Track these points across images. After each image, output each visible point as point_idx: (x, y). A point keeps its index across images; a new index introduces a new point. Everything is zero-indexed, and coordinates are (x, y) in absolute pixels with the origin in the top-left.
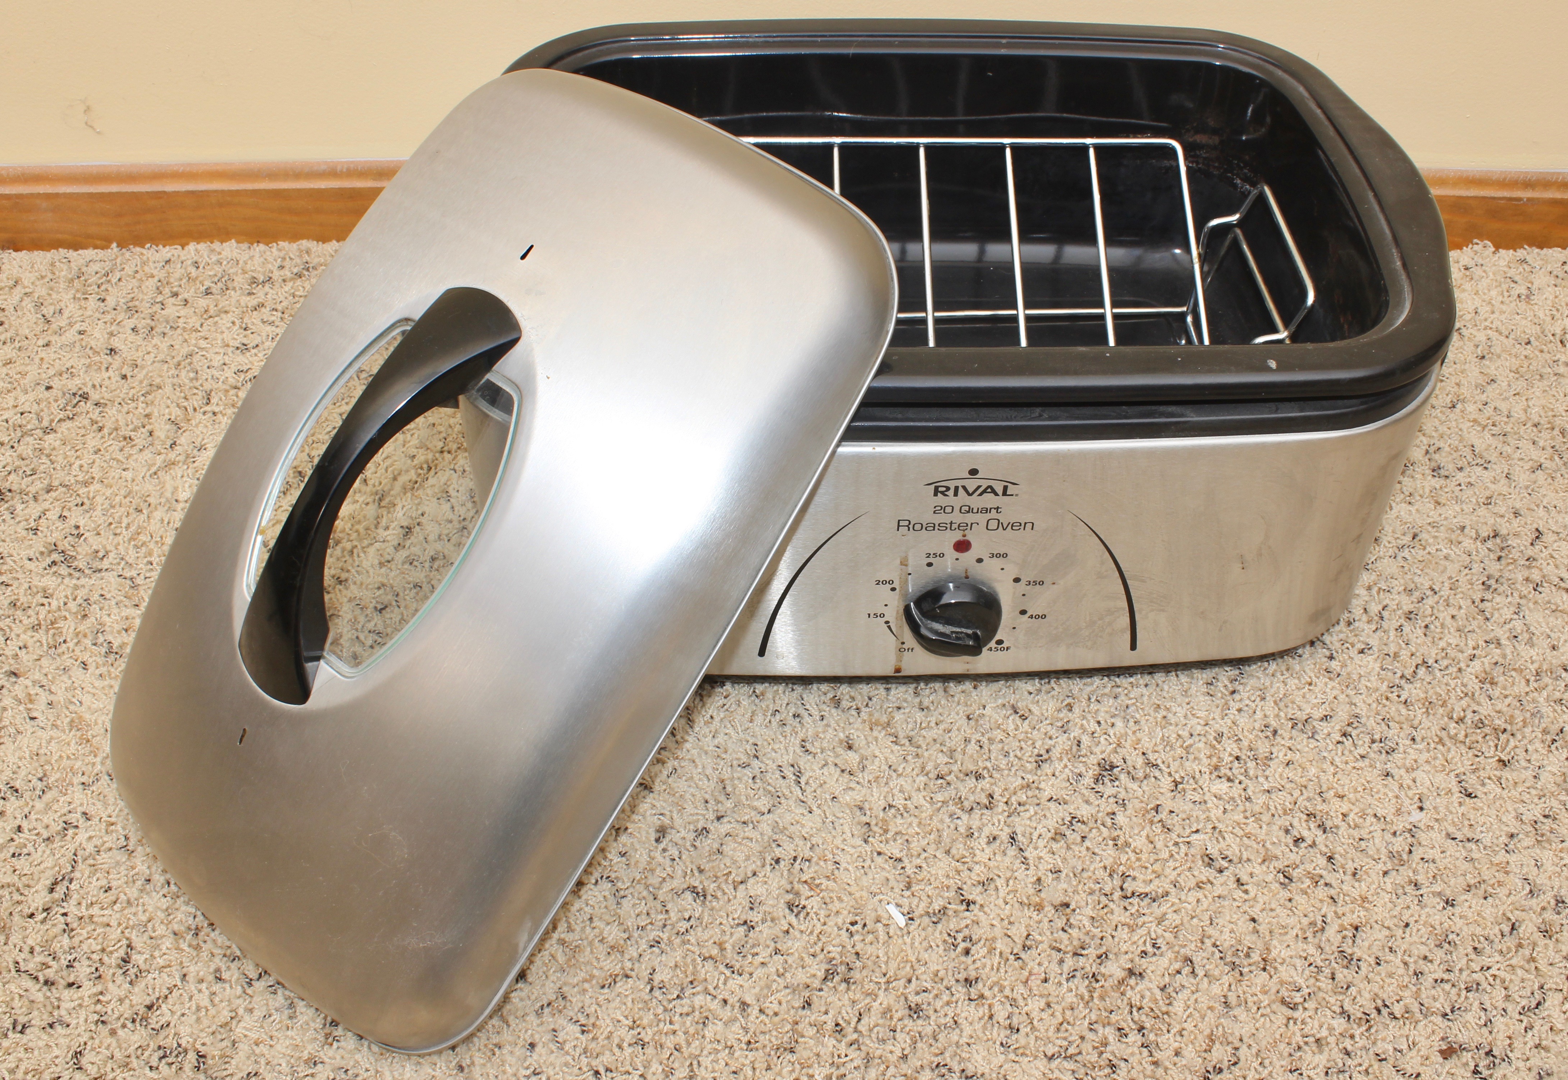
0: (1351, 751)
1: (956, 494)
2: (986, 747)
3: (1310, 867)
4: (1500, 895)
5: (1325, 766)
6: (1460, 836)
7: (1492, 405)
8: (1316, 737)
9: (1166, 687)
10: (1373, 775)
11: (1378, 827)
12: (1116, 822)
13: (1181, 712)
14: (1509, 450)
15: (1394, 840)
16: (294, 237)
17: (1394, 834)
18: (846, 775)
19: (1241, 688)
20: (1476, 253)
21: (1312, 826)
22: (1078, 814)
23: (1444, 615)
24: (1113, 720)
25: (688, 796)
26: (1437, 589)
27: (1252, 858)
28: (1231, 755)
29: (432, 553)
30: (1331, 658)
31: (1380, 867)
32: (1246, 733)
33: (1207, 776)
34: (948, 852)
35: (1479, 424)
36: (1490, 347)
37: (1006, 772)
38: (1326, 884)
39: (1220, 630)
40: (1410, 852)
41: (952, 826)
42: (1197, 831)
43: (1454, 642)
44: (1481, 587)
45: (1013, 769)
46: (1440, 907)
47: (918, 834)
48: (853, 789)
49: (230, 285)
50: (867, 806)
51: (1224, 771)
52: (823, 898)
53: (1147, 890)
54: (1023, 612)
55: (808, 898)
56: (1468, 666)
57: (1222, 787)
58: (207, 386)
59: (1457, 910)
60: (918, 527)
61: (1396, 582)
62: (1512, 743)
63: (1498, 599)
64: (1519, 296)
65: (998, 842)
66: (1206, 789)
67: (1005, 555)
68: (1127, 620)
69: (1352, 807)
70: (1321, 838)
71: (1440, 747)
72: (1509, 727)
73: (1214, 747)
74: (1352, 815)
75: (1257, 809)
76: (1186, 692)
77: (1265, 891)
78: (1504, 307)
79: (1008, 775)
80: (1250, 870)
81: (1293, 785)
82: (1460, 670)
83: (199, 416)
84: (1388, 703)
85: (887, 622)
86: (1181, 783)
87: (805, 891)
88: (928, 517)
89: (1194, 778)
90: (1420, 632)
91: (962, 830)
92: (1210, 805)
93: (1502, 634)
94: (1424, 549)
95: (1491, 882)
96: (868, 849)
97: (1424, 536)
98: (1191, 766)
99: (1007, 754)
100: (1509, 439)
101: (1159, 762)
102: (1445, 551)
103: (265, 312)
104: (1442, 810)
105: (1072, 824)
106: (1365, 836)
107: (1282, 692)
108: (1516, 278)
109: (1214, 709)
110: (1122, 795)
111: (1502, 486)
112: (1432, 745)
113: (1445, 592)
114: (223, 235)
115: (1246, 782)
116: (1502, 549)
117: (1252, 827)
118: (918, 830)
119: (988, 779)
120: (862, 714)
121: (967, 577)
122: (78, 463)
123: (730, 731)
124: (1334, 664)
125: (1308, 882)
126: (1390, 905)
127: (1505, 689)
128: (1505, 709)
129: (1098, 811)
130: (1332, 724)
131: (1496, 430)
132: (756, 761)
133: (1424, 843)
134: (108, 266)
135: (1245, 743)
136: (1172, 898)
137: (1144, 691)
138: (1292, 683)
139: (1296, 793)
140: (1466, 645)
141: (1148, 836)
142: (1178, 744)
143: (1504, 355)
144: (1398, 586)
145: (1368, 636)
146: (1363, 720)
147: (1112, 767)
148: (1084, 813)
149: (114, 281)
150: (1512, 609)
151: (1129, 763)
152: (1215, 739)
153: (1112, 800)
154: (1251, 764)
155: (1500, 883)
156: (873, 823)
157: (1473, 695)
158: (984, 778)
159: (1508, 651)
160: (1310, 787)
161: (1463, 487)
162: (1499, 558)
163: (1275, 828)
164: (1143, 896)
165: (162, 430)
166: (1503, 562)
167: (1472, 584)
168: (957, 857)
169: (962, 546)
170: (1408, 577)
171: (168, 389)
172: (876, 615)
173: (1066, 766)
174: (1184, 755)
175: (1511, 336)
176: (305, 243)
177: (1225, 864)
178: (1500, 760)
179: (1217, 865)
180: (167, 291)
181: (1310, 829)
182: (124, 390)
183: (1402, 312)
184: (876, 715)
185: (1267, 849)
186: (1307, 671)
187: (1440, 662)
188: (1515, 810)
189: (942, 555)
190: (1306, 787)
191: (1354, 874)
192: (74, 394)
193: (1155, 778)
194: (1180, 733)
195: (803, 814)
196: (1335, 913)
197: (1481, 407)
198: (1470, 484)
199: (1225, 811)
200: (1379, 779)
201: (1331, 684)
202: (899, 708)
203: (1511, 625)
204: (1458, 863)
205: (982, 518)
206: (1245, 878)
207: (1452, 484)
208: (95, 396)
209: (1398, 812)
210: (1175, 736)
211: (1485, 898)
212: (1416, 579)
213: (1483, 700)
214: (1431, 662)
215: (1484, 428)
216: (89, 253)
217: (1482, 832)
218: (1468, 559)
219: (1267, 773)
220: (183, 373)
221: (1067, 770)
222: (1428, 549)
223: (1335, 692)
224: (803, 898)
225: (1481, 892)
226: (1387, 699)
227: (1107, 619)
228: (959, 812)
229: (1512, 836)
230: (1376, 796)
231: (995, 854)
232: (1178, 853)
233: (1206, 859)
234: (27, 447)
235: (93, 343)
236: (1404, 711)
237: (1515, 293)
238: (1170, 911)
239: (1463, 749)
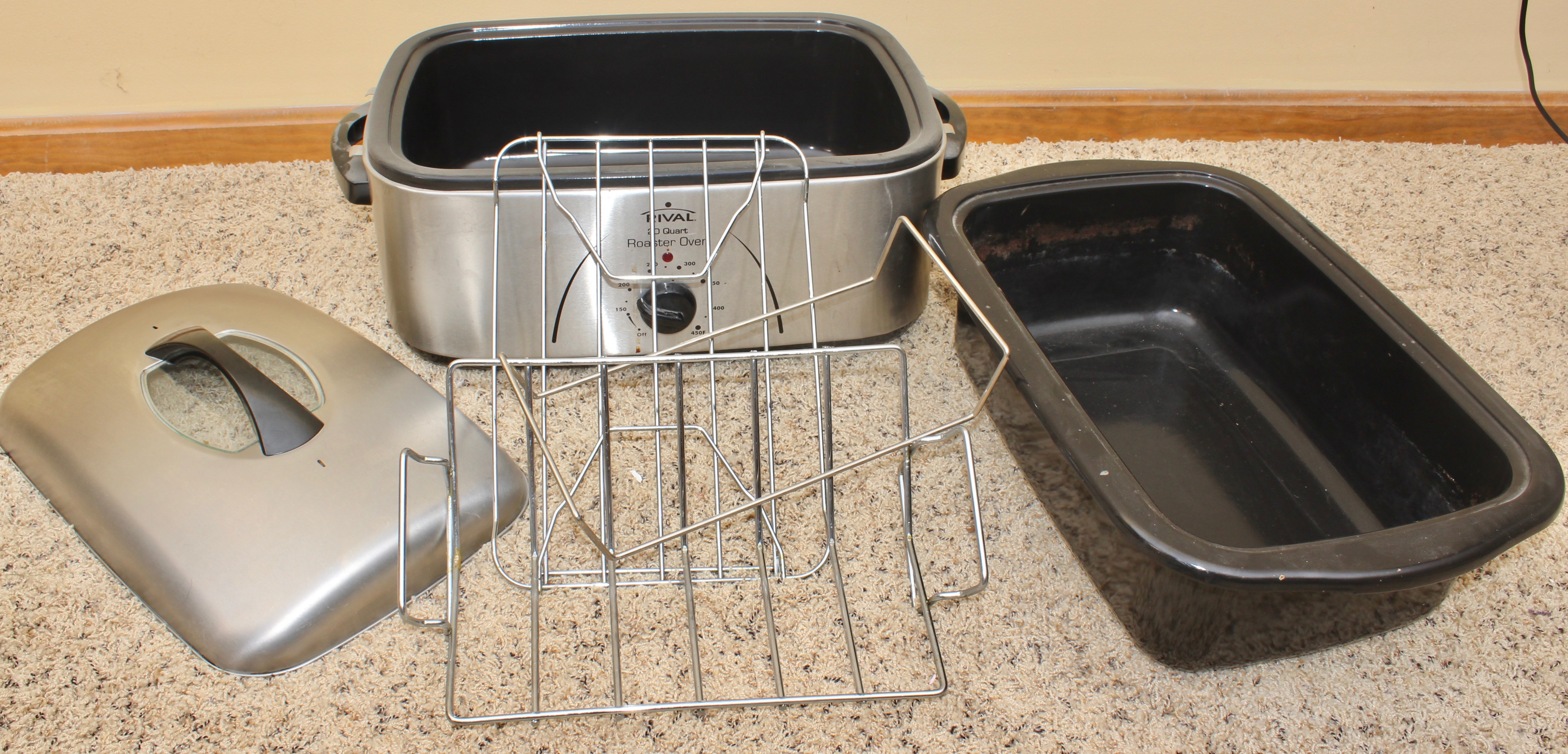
1: (660, 220)
16: (253, 160)
49: (211, 187)
58: (200, 239)
60: (640, 244)
83: (195, 255)
85: (628, 314)
103: (236, 201)
114: (206, 160)
122: (116, 282)
134: (128, 179)
149: (132, 187)
165: (171, 262)
169: (668, 258)
171: (174, 241)
172: (621, 309)
176: (260, 163)
180: (169, 191)
182: (144, 243)
192: (111, 246)
205: (677, 237)
208: (124, 247)
216: (115, 173)
220: (184, 233)
234: (81, 274)
235: (121, 221)
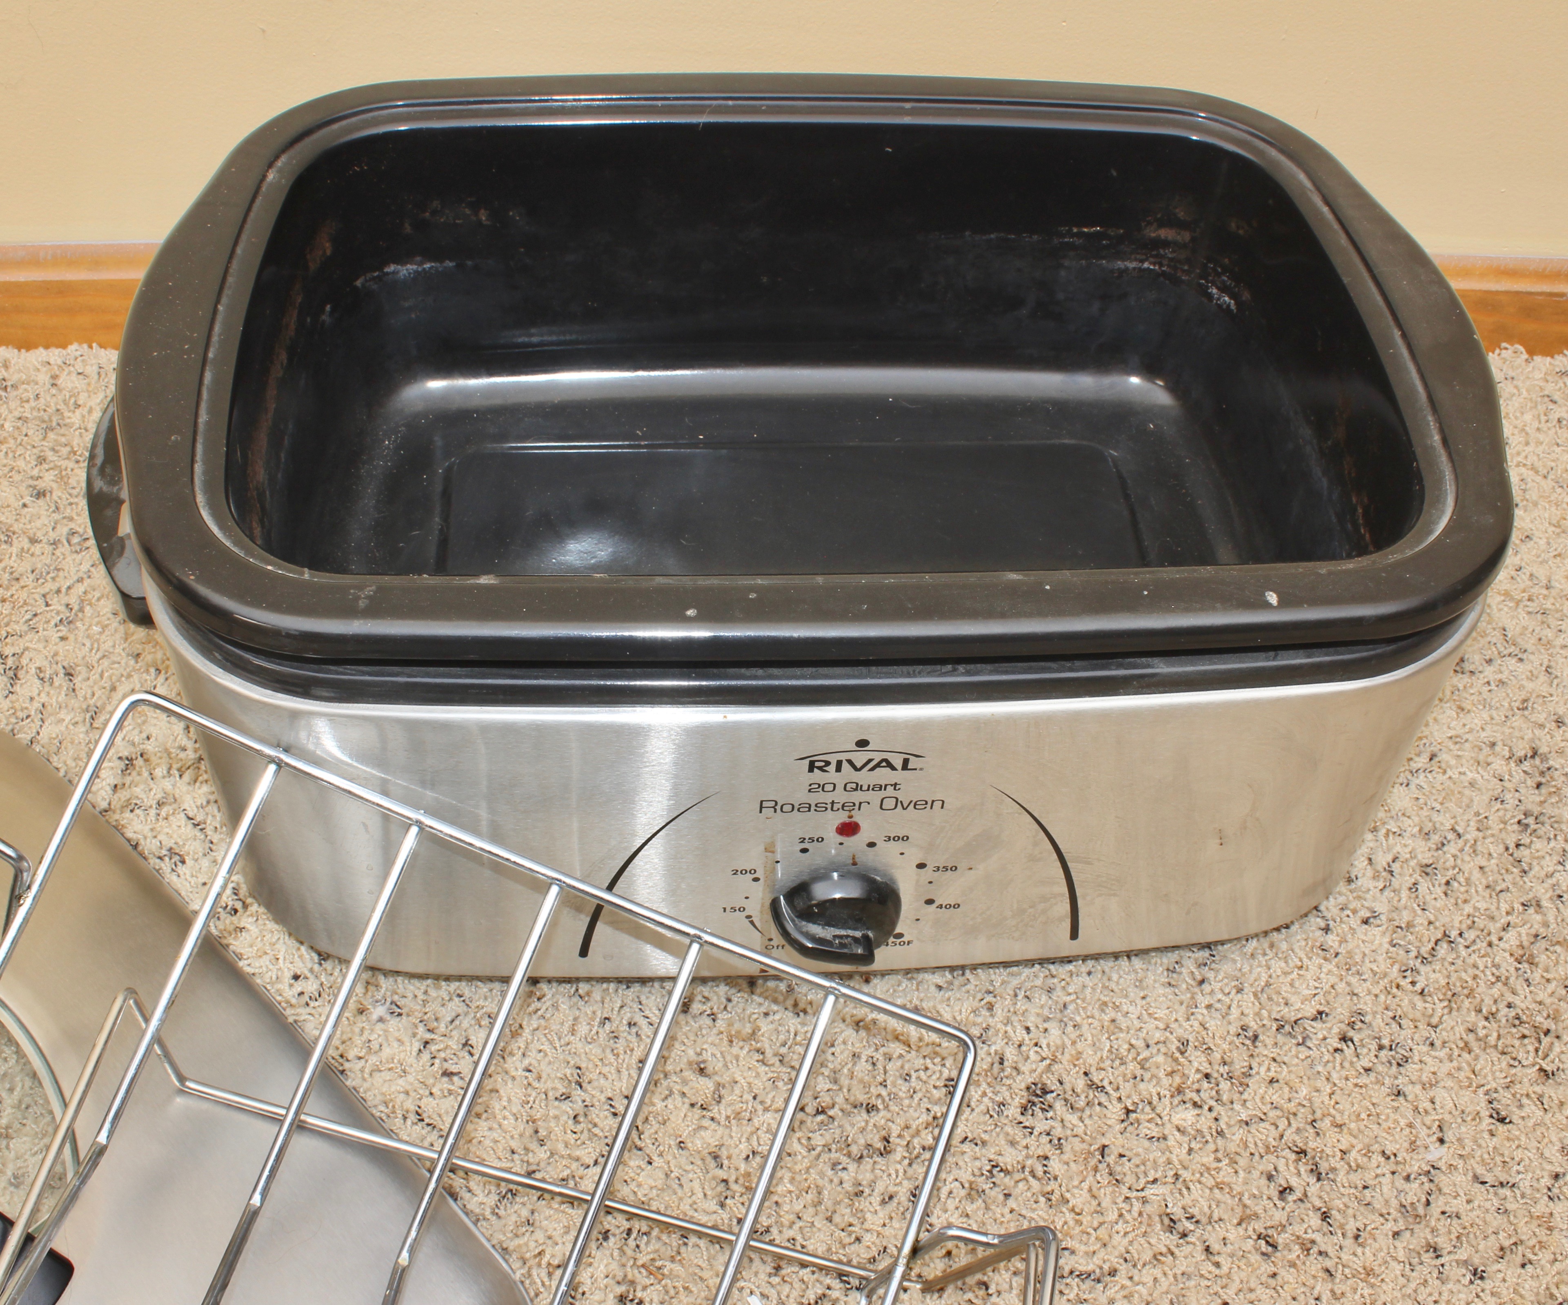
0: (1352, 1063)
1: (839, 769)
2: (880, 1066)
3: (1299, 1229)
4: (1543, 1262)
5: (1319, 1084)
6: (1489, 1178)
7: (1527, 571)
8: (1309, 1043)
9: (1115, 977)
10: (1380, 1094)
11: (1386, 1169)
12: (1050, 1169)
13: (1134, 1011)
14: (1549, 634)
15: (1406, 1186)
17: (1407, 1178)
18: (697, 1111)
19: (1210, 975)
20: (1505, 360)
21: (1302, 1170)
22: (1001, 1160)
23: (1470, 865)
24: (1046, 1025)
25: (488, 1142)
26: (1461, 831)
27: (1225, 1217)
28: (1198, 1071)
29: (159, 796)
30: (1327, 930)
31: (1390, 1226)
32: (1218, 1041)
33: (1166, 1101)
34: (830, 1219)
35: (1512, 599)
36: (1524, 491)
37: (906, 1102)
38: (1320, 1253)
39: (1188, 913)
40: (1428, 1203)
41: (836, 1181)
42: (1155, 1181)
43: (1482, 905)
44: (1516, 827)
45: (917, 1097)
46: (1466, 1281)
47: (790, 1192)
48: (706, 1128)
50: (724, 1153)
51: (1190, 1095)
52: (664, 1287)
53: (1090, 1268)
54: (930, 902)
55: (645, 1288)
56: (1500, 939)
57: (1186, 1116)
59: (1488, 1285)
60: (787, 808)
61: (1410, 822)
62: (1557, 1048)
63: (1538, 844)
64: (1559, 421)
65: (895, 1200)
66: (1166, 1118)
67: (906, 838)
68: (1067, 907)
69: (1354, 1141)
70: (1314, 1189)
71: (1465, 1055)
72: (1553, 1027)
73: (1176, 1060)
74: (1353, 1154)
75: (1232, 1148)
76: (1141, 981)
77: (1242, 1264)
78: (1541, 437)
79: (910, 1106)
80: (1222, 1233)
81: (1279, 1113)
82: (1490, 945)
84: (1399, 993)
85: (748, 917)
86: (1134, 1111)
87: (642, 1278)
88: (801, 796)
89: (1150, 1103)
90: (1439, 891)
91: (848, 1186)
92: (1171, 1142)
93: (1543, 893)
94: (1445, 772)
95: (1531, 1243)
96: (725, 1216)
97: (1444, 756)
98: (1148, 1089)
99: (907, 1078)
100: (1550, 620)
101: (1106, 1083)
102: (1470, 775)
104: (1468, 1143)
105: (993, 1176)
106: (1371, 1183)
107: (1264, 978)
108: (1556, 397)
109: (1177, 1006)
110: (1058, 1131)
111: (1540, 685)
112: (1456, 1052)
113: (1471, 835)
115: (1218, 1108)
116: (1542, 773)
117: (1225, 1174)
118: (792, 1188)
119: (882, 1113)
120: (719, 1023)
121: (854, 864)
123: (546, 1047)
124: (1331, 940)
125: (1297, 1250)
126: (1402, 1281)
127: (1547, 970)
128: (1548, 1001)
129: (1028, 1157)
130: (1329, 1025)
131: (1533, 606)
132: (579, 1092)
133: (1446, 1190)
135: (1217, 1056)
136: (1121, 1278)
137: (1087, 980)
138: (1278, 966)
139: (1282, 1124)
140: (1498, 908)
141: (1090, 1190)
142: (1130, 1057)
143: (1543, 503)
144: (1410, 826)
145: (1374, 899)
146: (1367, 1019)
147: (1045, 1092)
148: (1009, 1160)
150: (1556, 858)
151: (1068, 1087)
152: (1178, 1048)
153: (1045, 1139)
154: (1225, 1085)
155: (1542, 1245)
156: (732, 1179)
157: (1507, 978)
158: (878, 1110)
159: (1551, 918)
160: (1300, 1115)
161: (1493, 687)
162: (1539, 785)
163: (1256, 1174)
164: (1084, 1276)
166: (1544, 790)
167: (1505, 823)
168: (842, 1226)
169: (849, 829)
170: (1425, 813)
172: (734, 909)
173: (984, 1094)
174: (1139, 1072)
175: (1551, 476)
177: (1190, 1226)
178: (1541, 1070)
179: (1180, 1227)
181: (1299, 1174)
183: (1443, 512)
184: (737, 1026)
185: (1245, 1206)
186: (1297, 950)
187: (1466, 935)
188: (1561, 1140)
189: (821, 840)
190: (1295, 1114)
191: (1357, 1237)
193: (1100, 1104)
194: (1133, 1042)
195: (639, 1167)
196: (1332, 1291)
197: (1513, 573)
198: (1501, 682)
199: (1190, 1151)
200: (1388, 1099)
201: (1327, 967)
202: (766, 1014)
203: (1553, 880)
204: (1489, 1217)
205: (875, 797)
206: (1216, 1247)
207: (1478, 682)
209: (1413, 1147)
210: (1126, 1046)
211: (1523, 1266)
212: (1435, 817)
213: (1520, 985)
214: (1454, 934)
215: (1518, 603)
217: (1519, 1173)
218: (1499, 786)
219: (1245, 1096)
221: (986, 1100)
222: (1449, 773)
223: (1333, 980)
224: (639, 1288)
225: (1519, 1260)
226: (1398, 987)
227: (1041, 906)
228: (844, 1160)
229: (1557, 1176)
230: (1385, 1125)
231: (891, 1218)
232: (1129, 1211)
233: (1166, 1221)
236: (1420, 1004)
237: (1554, 416)
238: (1119, 1296)
239: (1495, 1055)
